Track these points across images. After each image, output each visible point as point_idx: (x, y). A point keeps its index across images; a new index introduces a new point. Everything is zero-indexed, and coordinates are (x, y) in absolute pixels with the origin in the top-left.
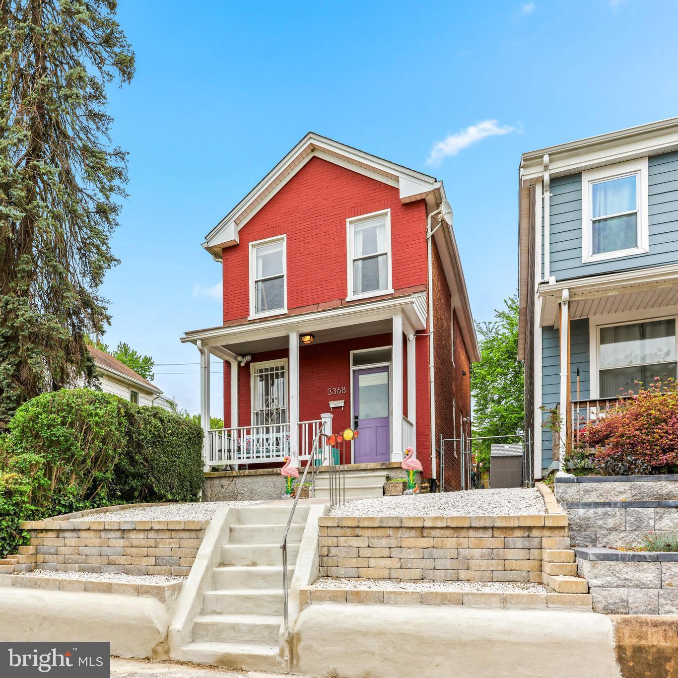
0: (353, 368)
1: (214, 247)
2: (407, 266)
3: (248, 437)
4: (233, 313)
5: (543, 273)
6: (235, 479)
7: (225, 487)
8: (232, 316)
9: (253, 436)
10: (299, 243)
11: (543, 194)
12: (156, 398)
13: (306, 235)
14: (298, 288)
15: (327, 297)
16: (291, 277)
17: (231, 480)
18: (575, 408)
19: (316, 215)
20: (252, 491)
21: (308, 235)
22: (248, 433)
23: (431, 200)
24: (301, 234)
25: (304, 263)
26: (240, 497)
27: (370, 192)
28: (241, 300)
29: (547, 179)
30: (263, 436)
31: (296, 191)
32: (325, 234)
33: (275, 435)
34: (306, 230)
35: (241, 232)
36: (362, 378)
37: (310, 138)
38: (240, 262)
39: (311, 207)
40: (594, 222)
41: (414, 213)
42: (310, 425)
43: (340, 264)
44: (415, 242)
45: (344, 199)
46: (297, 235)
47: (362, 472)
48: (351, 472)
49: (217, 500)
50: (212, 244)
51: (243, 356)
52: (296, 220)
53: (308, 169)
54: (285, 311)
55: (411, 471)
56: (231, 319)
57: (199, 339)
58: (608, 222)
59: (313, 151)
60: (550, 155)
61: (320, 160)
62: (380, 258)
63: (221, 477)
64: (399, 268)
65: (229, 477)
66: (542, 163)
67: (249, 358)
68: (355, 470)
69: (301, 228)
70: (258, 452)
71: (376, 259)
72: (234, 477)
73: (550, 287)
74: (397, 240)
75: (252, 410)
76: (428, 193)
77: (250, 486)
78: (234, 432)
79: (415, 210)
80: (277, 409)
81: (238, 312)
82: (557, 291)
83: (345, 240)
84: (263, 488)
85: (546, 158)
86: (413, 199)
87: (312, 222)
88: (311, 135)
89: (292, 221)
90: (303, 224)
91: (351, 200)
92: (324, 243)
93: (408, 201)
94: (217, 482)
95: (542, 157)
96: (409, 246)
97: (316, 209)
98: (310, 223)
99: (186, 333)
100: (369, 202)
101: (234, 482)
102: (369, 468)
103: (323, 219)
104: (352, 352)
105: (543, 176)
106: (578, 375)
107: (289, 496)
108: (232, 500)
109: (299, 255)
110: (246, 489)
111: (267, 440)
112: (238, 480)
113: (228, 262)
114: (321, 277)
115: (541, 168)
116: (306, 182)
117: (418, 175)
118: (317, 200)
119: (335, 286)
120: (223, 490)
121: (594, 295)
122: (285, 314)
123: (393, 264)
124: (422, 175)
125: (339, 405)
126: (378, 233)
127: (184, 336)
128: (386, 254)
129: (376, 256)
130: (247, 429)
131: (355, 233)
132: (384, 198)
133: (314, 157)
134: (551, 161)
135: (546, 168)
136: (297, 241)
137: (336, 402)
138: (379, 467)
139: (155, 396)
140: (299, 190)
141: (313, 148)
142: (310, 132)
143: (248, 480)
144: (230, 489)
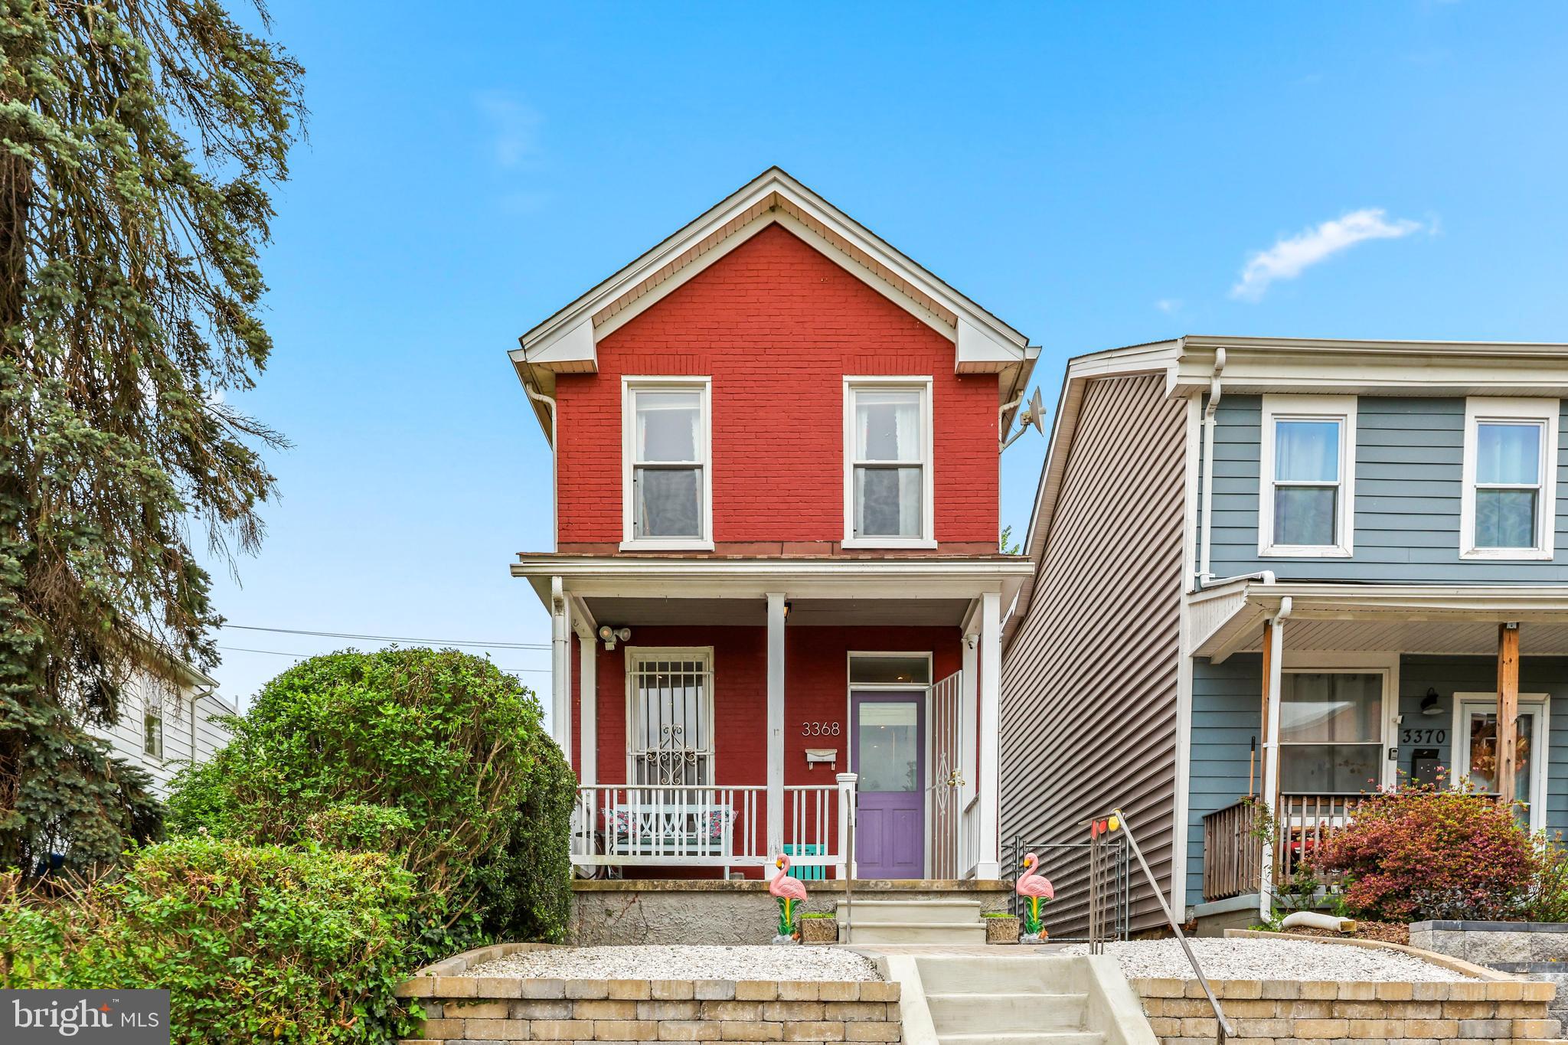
0: (852, 687)
1: (538, 365)
2: (963, 500)
3: (622, 808)
4: (582, 527)
5: (1198, 562)
6: (640, 898)
7: (617, 915)
8: (580, 533)
9: (634, 806)
10: (742, 403)
11: (1203, 418)
12: (201, 696)
13: (756, 390)
14: (737, 499)
15: (803, 531)
16: (722, 474)
17: (630, 899)
18: (1286, 805)
19: (778, 351)
20: (679, 926)
21: (761, 390)
22: (623, 799)
23: (1007, 379)
24: (745, 384)
25: (752, 448)
26: (651, 936)
27: (893, 332)
28: (605, 501)
29: (1216, 392)
30: (658, 808)
31: (732, 287)
32: (797, 397)
33: (686, 809)
34: (755, 377)
35: (600, 346)
36: (864, 708)
37: (775, 180)
38: (600, 416)
39: (767, 331)
40: (1279, 488)
41: (979, 398)
42: (811, 795)
43: (830, 467)
44: (981, 455)
45: (838, 332)
46: (737, 384)
47: (920, 897)
48: (900, 896)
49: (597, 942)
50: (536, 357)
51: (616, 627)
52: (733, 351)
53: (760, 247)
54: (708, 543)
55: (1035, 898)
56: (577, 539)
57: (558, 575)
58: (1291, 493)
59: (773, 209)
60: (1228, 350)
61: (784, 234)
62: (902, 472)
63: (604, 892)
64: (947, 500)
65: (627, 892)
66: (1213, 361)
67: (625, 635)
68: (906, 892)
69: (743, 370)
70: (669, 842)
71: (893, 472)
72: (638, 893)
73: (1266, 590)
74: (945, 443)
75: (628, 750)
76: (1008, 365)
77: (677, 916)
78: (588, 796)
79: (980, 391)
80: (687, 754)
81: (595, 527)
82: (1271, 598)
83: (841, 419)
84: (707, 921)
85: (1221, 354)
86: (979, 370)
87: (771, 364)
88: (775, 174)
89: (725, 351)
90: (748, 364)
91: (851, 339)
92: (796, 415)
93: (969, 370)
94: (594, 902)
95: (1215, 350)
96: (969, 461)
97: (779, 338)
98: (763, 364)
99: (522, 556)
100: (893, 352)
101: (636, 905)
102: (935, 889)
103: (793, 364)
104: (851, 654)
105: (1210, 386)
106: (1253, 749)
107: (789, 938)
108: (631, 944)
109: (741, 429)
110: (667, 920)
111: (668, 817)
112: (645, 901)
113: (570, 410)
114: (788, 487)
115: (1209, 371)
116: (755, 273)
117: (996, 325)
118: (780, 319)
119: (819, 512)
120: (611, 922)
121: (1320, 616)
122: (710, 552)
123: (936, 489)
124: (1004, 327)
125: (826, 759)
126: (898, 421)
127: (517, 561)
128: (920, 467)
129: (895, 467)
130: (618, 790)
131: (859, 409)
132: (921, 352)
133: (775, 223)
134: (1228, 361)
135: (1218, 371)
136: (736, 397)
137: (821, 752)
138: (956, 888)
139: (198, 692)
140: (739, 287)
141: (775, 204)
142: (775, 168)
143: (671, 901)
144: (628, 919)
